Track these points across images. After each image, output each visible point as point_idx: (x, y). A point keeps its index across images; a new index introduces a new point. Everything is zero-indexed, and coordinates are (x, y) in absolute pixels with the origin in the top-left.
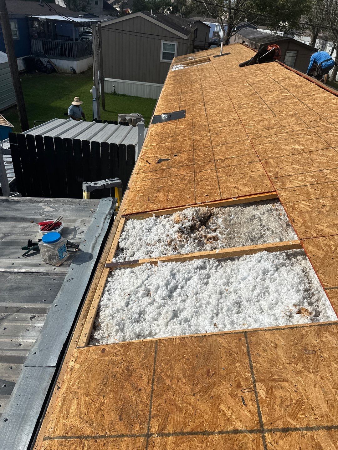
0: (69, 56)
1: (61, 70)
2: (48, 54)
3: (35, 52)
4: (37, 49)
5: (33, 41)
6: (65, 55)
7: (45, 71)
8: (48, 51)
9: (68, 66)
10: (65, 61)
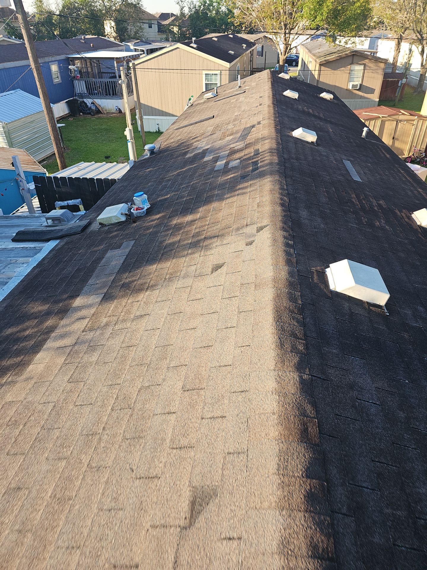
0: (113, 94)
2: (92, 94)
3: (78, 94)
4: (81, 90)
5: (76, 82)
6: (110, 94)
7: (90, 114)
8: (92, 91)
9: (113, 106)
10: (110, 100)
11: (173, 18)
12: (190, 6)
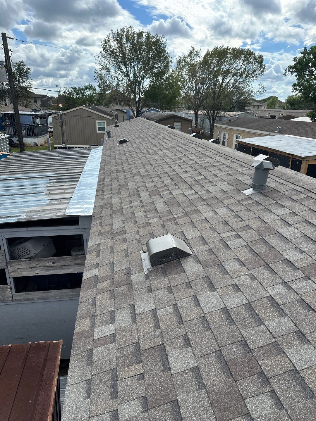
0: (32, 135)
1: (27, 145)
4: (9, 133)
5: (7, 128)
6: (30, 135)
9: (32, 142)
10: (30, 139)
11: (47, 98)
12: (65, 90)
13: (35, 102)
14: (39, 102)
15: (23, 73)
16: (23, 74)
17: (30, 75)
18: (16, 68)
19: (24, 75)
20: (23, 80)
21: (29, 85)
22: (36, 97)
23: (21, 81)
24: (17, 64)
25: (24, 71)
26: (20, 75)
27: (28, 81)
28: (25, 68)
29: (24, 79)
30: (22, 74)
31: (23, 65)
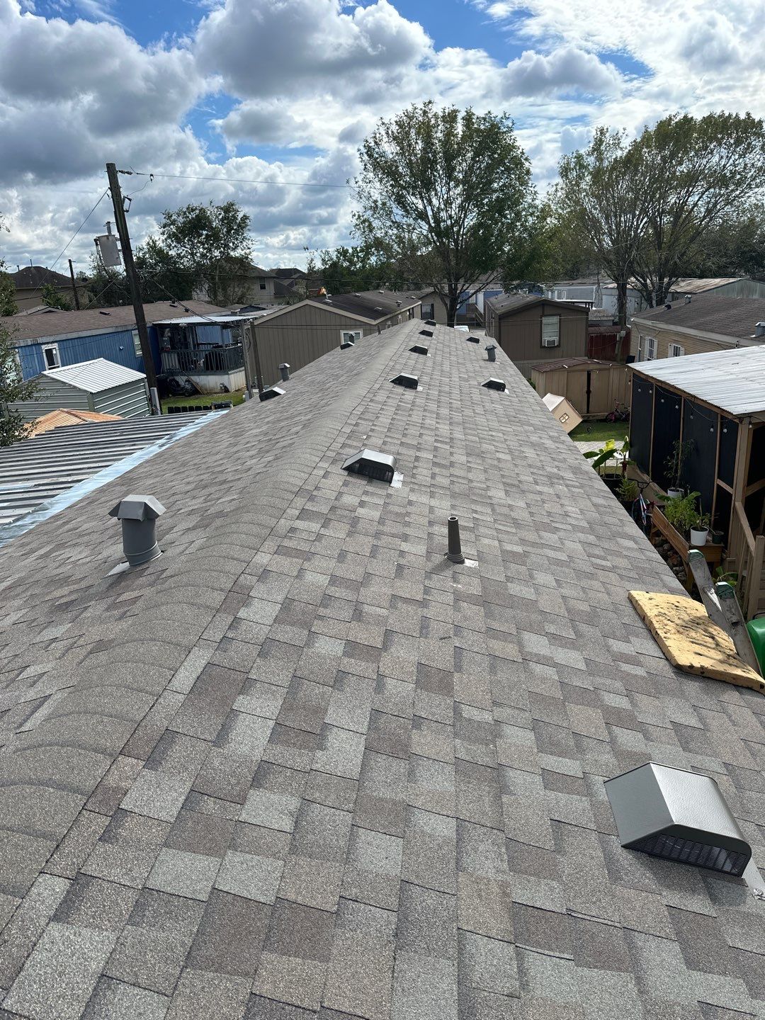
0: (217, 369)
1: (206, 390)
2: (187, 369)
3: (167, 370)
4: (171, 365)
5: (165, 356)
6: (212, 369)
7: (183, 394)
8: (187, 367)
9: (216, 383)
10: (212, 377)
12: (323, 257)
13: (263, 287)
14: (270, 288)
15: (235, 228)
16: (235, 230)
17: (249, 230)
18: (220, 217)
19: (237, 232)
20: (233, 243)
21: (248, 251)
22: (264, 278)
23: (231, 245)
24: (222, 209)
25: (236, 222)
26: (228, 232)
27: (245, 243)
28: (240, 215)
29: (237, 239)
30: (233, 229)
31: (234, 210)
